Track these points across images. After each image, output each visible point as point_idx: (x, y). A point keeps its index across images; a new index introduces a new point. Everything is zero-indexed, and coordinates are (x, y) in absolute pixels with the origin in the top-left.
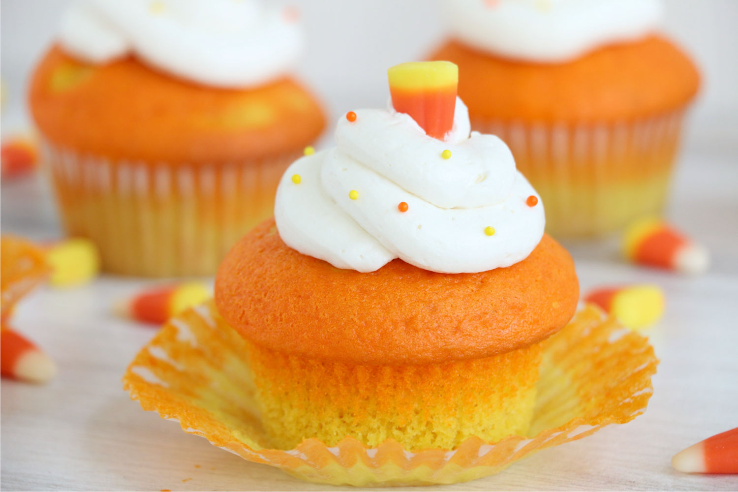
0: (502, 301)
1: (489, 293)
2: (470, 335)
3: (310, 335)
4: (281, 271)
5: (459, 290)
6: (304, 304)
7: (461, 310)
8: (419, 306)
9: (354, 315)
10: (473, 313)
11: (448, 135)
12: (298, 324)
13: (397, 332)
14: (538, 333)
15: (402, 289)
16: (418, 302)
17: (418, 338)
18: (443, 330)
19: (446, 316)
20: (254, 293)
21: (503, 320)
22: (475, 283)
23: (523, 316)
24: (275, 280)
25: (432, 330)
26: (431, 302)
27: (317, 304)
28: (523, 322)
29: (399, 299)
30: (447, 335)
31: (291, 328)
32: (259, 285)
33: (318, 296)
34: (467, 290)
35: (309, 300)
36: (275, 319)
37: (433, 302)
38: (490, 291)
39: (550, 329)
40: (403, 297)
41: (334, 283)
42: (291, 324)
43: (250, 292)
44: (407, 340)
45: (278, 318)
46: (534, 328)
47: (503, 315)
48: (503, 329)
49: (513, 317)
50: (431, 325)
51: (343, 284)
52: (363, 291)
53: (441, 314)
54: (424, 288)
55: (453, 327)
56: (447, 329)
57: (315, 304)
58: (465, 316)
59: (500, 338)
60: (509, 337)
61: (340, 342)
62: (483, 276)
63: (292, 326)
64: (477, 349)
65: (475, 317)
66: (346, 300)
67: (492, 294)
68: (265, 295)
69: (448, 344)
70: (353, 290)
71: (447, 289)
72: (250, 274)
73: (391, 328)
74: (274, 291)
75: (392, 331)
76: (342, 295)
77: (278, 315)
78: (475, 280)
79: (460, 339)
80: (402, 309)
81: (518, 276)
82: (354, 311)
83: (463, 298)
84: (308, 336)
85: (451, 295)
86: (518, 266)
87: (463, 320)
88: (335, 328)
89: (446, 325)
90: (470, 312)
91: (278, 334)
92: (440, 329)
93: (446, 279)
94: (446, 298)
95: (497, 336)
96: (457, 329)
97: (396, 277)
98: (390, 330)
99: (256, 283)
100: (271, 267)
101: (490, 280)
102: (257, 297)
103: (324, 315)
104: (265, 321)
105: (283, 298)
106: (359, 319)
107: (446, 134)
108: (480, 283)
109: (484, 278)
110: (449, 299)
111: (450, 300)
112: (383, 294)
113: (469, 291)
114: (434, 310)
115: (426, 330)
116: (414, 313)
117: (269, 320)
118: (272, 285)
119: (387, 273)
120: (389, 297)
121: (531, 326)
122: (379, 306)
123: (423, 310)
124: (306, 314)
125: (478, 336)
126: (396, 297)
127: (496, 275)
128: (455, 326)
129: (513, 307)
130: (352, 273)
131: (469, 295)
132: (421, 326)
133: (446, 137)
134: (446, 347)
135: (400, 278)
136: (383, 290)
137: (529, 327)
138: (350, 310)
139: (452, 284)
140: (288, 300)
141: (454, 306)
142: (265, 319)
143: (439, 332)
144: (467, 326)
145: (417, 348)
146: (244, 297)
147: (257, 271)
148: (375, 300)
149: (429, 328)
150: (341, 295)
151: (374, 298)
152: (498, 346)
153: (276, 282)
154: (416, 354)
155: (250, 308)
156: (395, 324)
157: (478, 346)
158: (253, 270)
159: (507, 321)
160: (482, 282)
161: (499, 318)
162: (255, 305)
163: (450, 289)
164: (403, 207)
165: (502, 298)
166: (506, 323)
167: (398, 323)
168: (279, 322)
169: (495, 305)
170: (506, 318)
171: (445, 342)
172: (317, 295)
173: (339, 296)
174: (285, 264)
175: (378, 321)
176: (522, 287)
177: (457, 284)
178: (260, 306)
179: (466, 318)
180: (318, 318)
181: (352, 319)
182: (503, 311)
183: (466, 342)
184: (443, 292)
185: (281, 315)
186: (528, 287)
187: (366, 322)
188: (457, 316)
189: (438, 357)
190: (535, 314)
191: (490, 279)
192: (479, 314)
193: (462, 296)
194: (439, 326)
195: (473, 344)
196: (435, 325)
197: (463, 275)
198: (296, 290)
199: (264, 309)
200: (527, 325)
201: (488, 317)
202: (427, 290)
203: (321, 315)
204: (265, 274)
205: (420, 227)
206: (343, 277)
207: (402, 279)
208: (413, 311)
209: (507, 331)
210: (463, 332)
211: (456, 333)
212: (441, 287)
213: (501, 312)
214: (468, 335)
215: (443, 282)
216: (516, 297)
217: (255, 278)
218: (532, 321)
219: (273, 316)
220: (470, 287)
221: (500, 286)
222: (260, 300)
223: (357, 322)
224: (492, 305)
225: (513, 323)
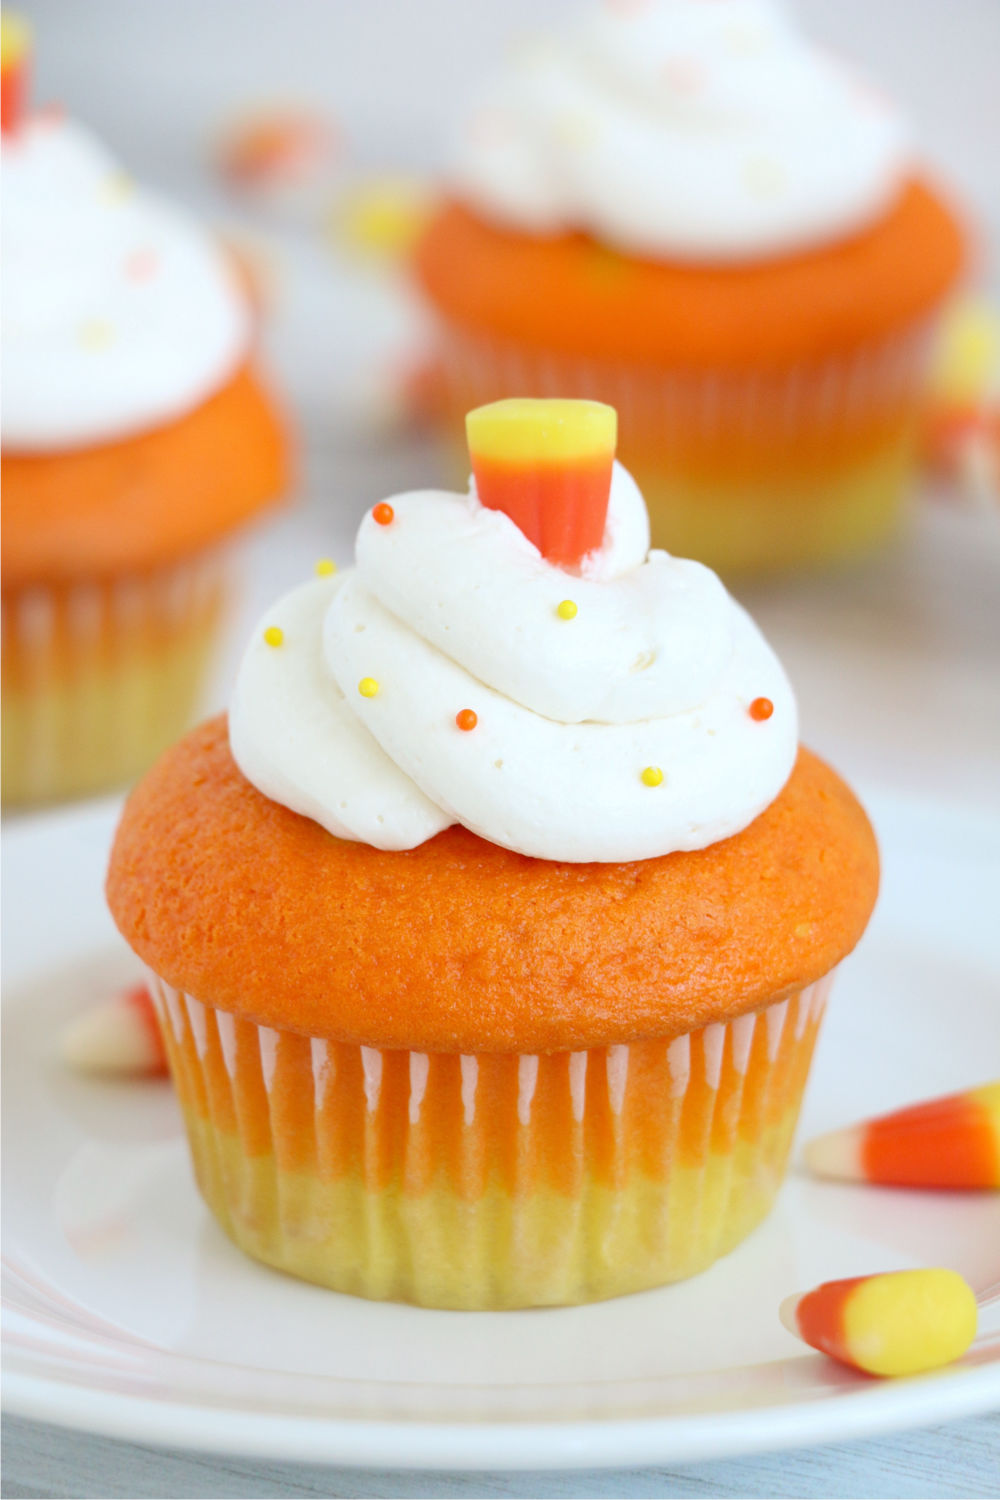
0: (675, 923)
1: (648, 905)
2: (599, 996)
3: (263, 977)
4: (226, 832)
5: (583, 899)
6: (258, 909)
7: (583, 940)
8: (492, 928)
9: (356, 941)
10: (610, 948)
11: (590, 558)
12: (242, 951)
13: (443, 982)
14: (756, 991)
15: (461, 890)
16: (492, 919)
17: (486, 998)
18: (542, 982)
19: (549, 953)
20: (166, 875)
21: (675, 964)
22: (622, 884)
23: (723, 956)
24: (210, 852)
25: (518, 981)
26: (518, 921)
27: (285, 912)
28: (722, 970)
29: (453, 912)
30: (550, 993)
31: (227, 957)
32: (178, 859)
33: (288, 895)
34: (600, 898)
35: (268, 901)
36: (199, 935)
37: (524, 922)
38: (651, 902)
39: (786, 981)
40: (462, 908)
41: (325, 870)
42: (228, 950)
43: (159, 872)
44: (463, 1000)
45: (204, 934)
46: (746, 980)
47: (677, 954)
48: (675, 984)
49: (698, 958)
50: (516, 972)
51: (342, 873)
52: (382, 891)
53: (538, 949)
54: (508, 890)
55: (561, 978)
56: (550, 981)
57: (281, 911)
58: (591, 954)
59: (665, 1001)
60: (688, 1000)
61: (324, 996)
62: (641, 869)
63: (230, 954)
64: (614, 1024)
65: (614, 956)
66: (342, 908)
67: (655, 909)
68: (187, 881)
69: (548, 1012)
70: (361, 887)
71: (557, 896)
72: (168, 831)
73: (431, 973)
74: (203, 876)
75: (432, 980)
76: (336, 895)
77: (205, 928)
78: (622, 875)
79: (578, 1003)
80: (458, 933)
81: (721, 868)
82: (356, 933)
83: (591, 915)
84: (260, 979)
85: (566, 908)
86: (724, 846)
87: (586, 963)
88: (314, 965)
89: (547, 974)
90: (603, 947)
91: (202, 968)
92: (535, 979)
93: (557, 873)
94: (553, 915)
95: (661, 997)
96: (572, 982)
97: (452, 864)
98: (428, 976)
99: (174, 853)
100: (208, 821)
101: (656, 877)
102: (170, 883)
103: (295, 936)
104: (180, 938)
105: (219, 893)
106: (365, 949)
107: (585, 557)
108: (633, 883)
109: (642, 873)
110: (561, 916)
111: (562, 919)
112: (421, 900)
113: (606, 901)
114: (525, 938)
115: (504, 981)
116: (480, 945)
117: (187, 937)
118: (202, 863)
119: (435, 855)
120: (432, 906)
121: (739, 978)
122: (410, 925)
123: (500, 940)
124: (261, 932)
125: (616, 998)
126: (448, 908)
127: (670, 866)
128: (568, 976)
129: (701, 936)
130: (362, 851)
131: (606, 910)
132: (493, 973)
133: (585, 562)
134: (545, 1018)
135: (462, 868)
136: (423, 890)
137: (735, 979)
138: (349, 931)
139: (571, 885)
140: (228, 898)
141: (568, 931)
142: (180, 933)
143: (532, 988)
144: (594, 976)
145: (483, 1018)
146: (147, 880)
147: (182, 827)
148: (403, 912)
149: (511, 978)
150: (333, 897)
151: (402, 906)
152: (662, 1018)
153: (210, 857)
154: (480, 1031)
155: (156, 905)
156: (439, 963)
157: (616, 1018)
158: (174, 824)
159: (683, 966)
160: (638, 880)
161: (668, 960)
162: (164, 901)
163: (563, 894)
164: (466, 721)
165: (678, 917)
166: (681, 971)
167: (446, 963)
168: (205, 943)
169: (659, 933)
170: (683, 960)
171: (545, 1009)
172: (286, 891)
173: (329, 897)
174: (234, 818)
175: (403, 957)
176: (726, 893)
177: (581, 884)
178: (173, 905)
179: (593, 958)
180: (282, 943)
181: (350, 949)
182: (675, 946)
183: (589, 1009)
184: (548, 901)
185: (211, 928)
186: (739, 892)
187: (378, 958)
188: (574, 954)
189: (528, 1039)
190: (750, 951)
191: (656, 874)
192: (622, 950)
193: (588, 912)
194: (532, 975)
195: (605, 1015)
196: (524, 970)
197: (595, 867)
198: (245, 878)
199: (180, 910)
200: (730, 976)
201: (641, 957)
202: (513, 896)
203: (289, 938)
204: (194, 834)
205: (499, 764)
206: (345, 857)
207: (466, 869)
208: (480, 940)
209: (682, 987)
210: (585, 989)
211: (567, 989)
212: (546, 890)
213: (670, 947)
214: (594, 994)
215: (551, 880)
216: (708, 915)
217: (174, 843)
218: (743, 967)
219: (195, 930)
220: (608, 892)
221: (675, 891)
222: (175, 892)
223: (360, 955)
224: (652, 931)
225: (698, 970)
